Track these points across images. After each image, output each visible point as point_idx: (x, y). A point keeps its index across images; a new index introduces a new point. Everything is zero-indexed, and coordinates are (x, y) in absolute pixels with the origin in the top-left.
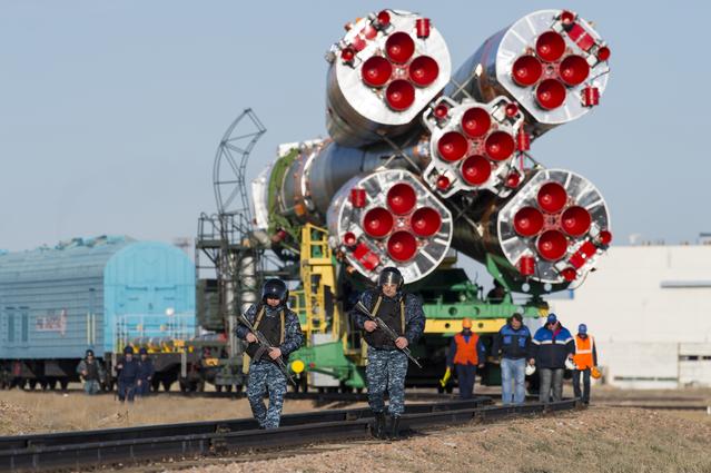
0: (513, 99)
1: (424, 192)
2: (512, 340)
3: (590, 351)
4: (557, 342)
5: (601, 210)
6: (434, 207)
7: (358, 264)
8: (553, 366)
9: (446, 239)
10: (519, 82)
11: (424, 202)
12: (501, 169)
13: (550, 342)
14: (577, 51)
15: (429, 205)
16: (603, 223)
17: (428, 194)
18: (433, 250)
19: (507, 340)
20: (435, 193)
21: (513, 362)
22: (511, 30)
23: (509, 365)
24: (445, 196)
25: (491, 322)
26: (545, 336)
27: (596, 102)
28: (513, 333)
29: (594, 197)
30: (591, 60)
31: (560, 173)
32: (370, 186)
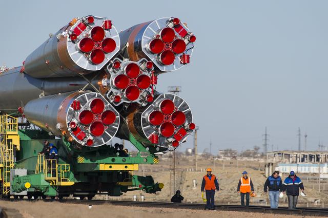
0: (149, 59)
1: (107, 104)
2: (274, 183)
3: (249, 184)
4: (295, 184)
5: (189, 113)
6: (111, 110)
7: (75, 137)
8: (294, 194)
9: (117, 126)
10: (153, 52)
11: (107, 108)
12: (143, 93)
13: (292, 184)
14: (179, 37)
15: (109, 109)
16: (190, 120)
17: (109, 104)
18: (111, 131)
19: (272, 183)
20: (112, 104)
21: (275, 192)
22: (148, 27)
23: (273, 193)
24: (117, 105)
25: (131, 165)
26: (290, 181)
27: (188, 62)
28: (274, 180)
29: (186, 107)
30: (186, 41)
31: (170, 95)
32: (82, 100)
